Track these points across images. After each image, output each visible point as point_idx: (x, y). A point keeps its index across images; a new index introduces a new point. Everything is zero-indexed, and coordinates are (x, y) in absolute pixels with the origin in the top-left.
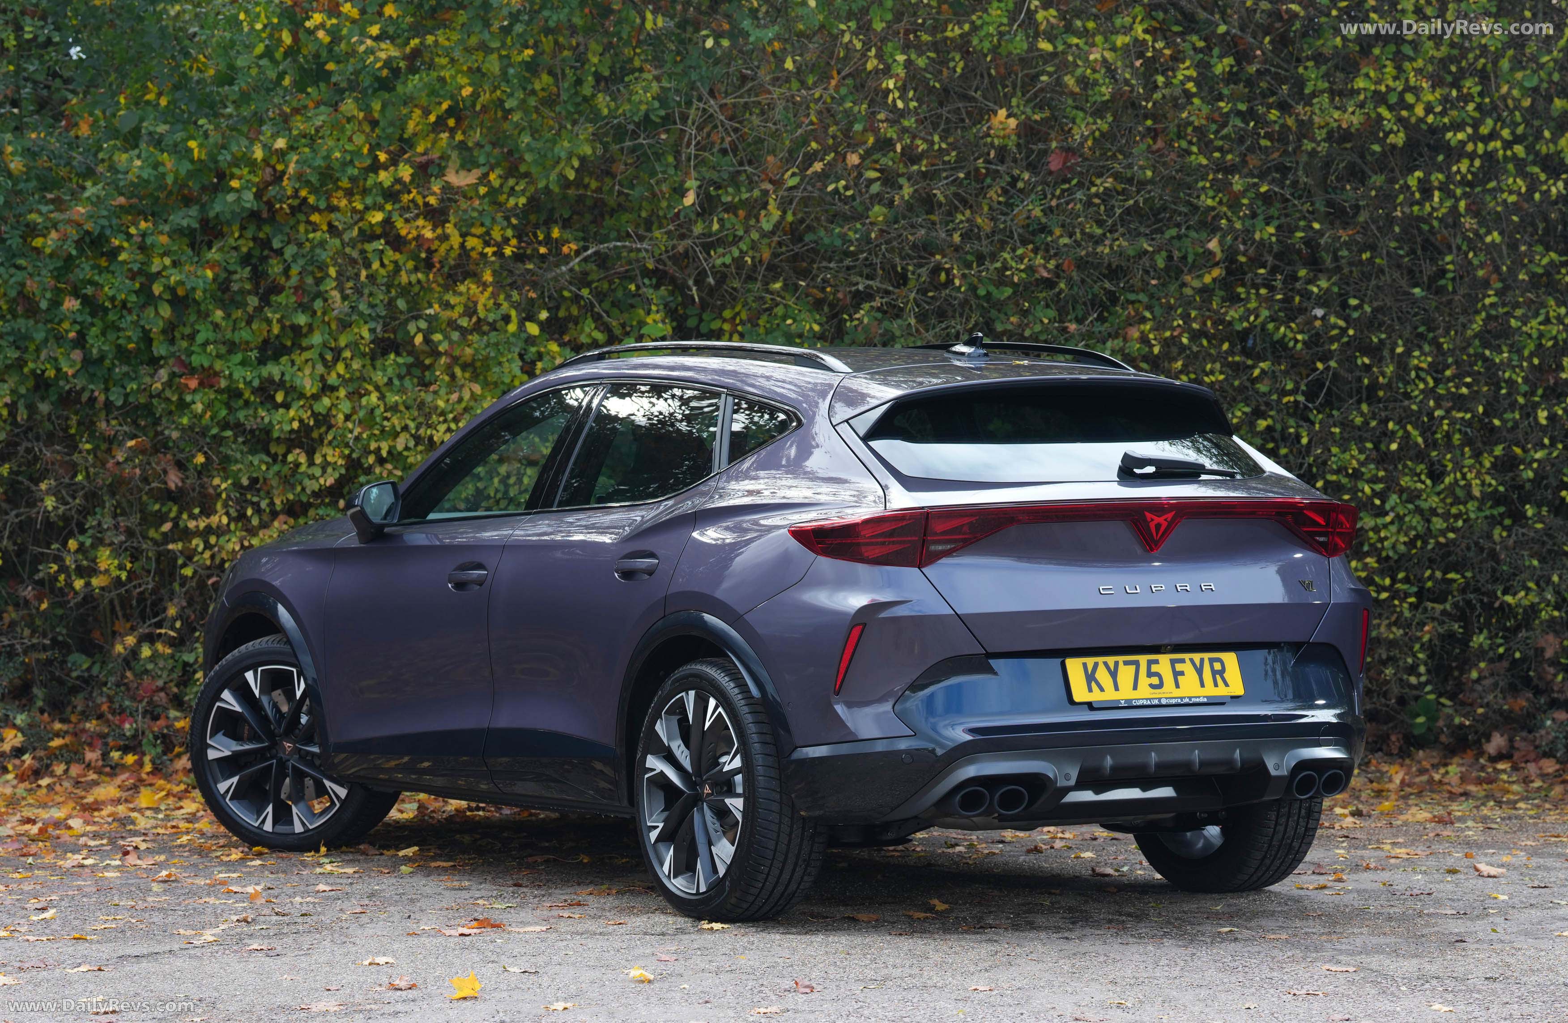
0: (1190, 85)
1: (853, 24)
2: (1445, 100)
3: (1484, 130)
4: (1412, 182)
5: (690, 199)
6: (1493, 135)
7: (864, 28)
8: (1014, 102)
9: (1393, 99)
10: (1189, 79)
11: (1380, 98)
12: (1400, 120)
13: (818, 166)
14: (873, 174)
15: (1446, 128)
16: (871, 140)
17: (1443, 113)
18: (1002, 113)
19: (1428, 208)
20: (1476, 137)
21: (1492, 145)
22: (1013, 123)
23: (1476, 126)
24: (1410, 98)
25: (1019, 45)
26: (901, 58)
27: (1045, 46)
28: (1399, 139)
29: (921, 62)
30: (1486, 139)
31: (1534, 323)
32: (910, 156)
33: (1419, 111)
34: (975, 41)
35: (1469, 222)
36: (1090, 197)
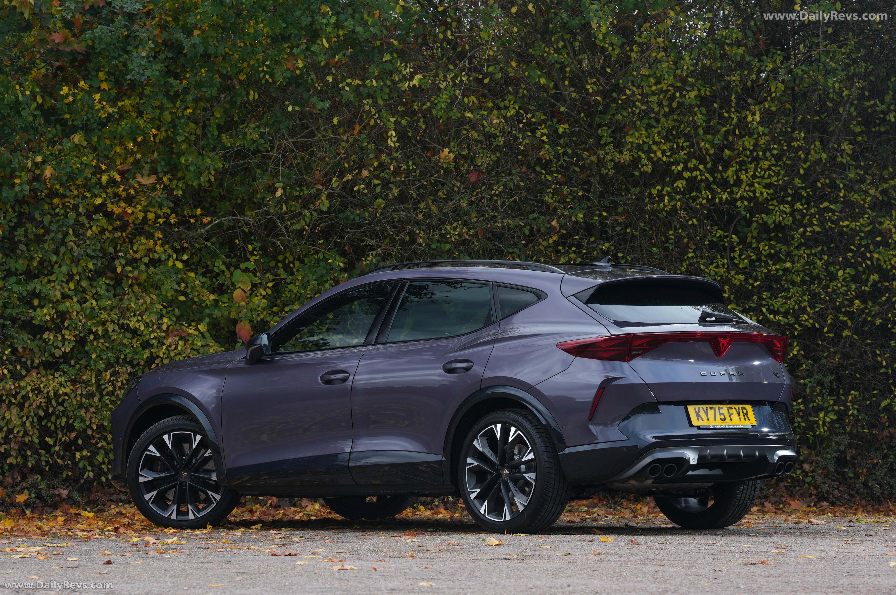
0: (544, 138)
1: (370, 101)
2: (672, 149)
3: (691, 165)
4: (654, 192)
5: (278, 194)
6: (696, 168)
7: (375, 104)
8: (452, 144)
9: (646, 148)
10: (543, 135)
11: (639, 147)
12: (650, 159)
13: (349, 177)
14: (377, 182)
15: (673, 163)
16: (376, 164)
17: (670, 156)
18: (447, 150)
19: (662, 205)
20: (686, 168)
21: (695, 173)
22: (452, 156)
23: (685, 163)
24: (654, 148)
25: (455, 114)
26: (392, 119)
27: (469, 115)
28: (648, 169)
29: (404, 122)
30: (691, 170)
31: (712, 267)
32: (397, 172)
33: (659, 154)
34: (434, 112)
35: (682, 213)
36: (491, 196)
